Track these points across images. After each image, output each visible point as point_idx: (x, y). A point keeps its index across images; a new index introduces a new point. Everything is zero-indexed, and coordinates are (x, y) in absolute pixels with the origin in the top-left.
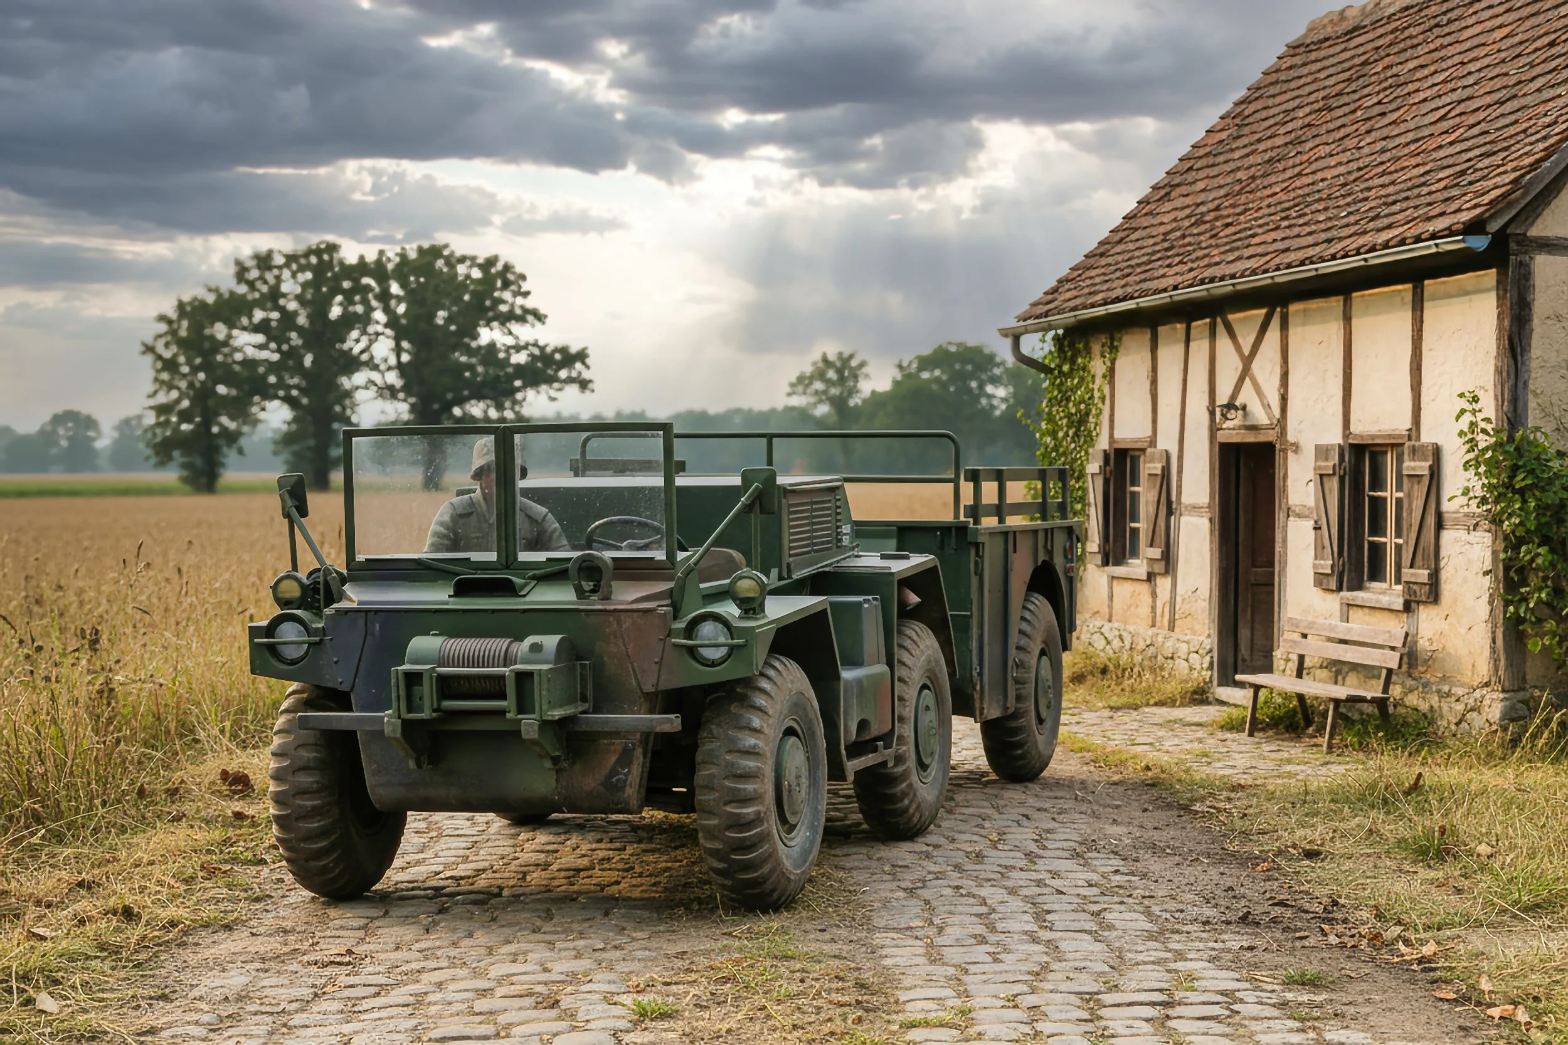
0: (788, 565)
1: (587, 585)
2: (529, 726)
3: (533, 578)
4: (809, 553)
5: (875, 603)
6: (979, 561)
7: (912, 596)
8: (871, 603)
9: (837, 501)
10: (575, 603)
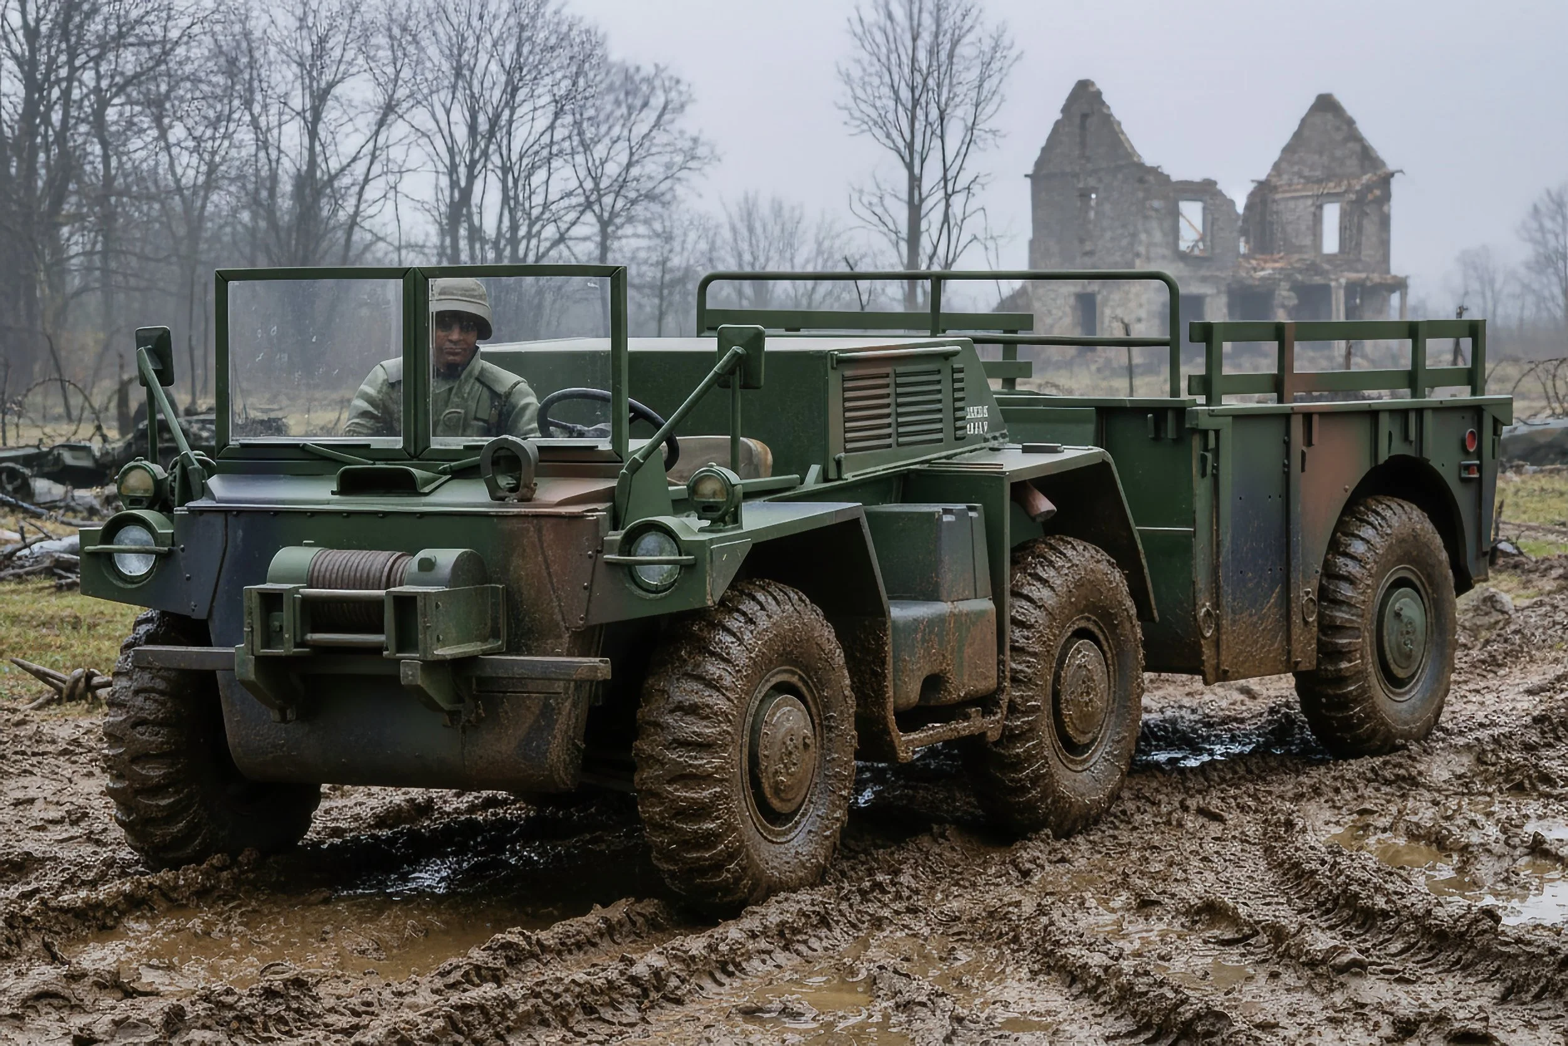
0: (838, 463)
1: (504, 481)
2: (410, 669)
3: (444, 472)
4: (889, 446)
5: (972, 514)
6: (1209, 455)
7: (1044, 505)
8: (960, 515)
9: (954, 371)
10: (488, 505)
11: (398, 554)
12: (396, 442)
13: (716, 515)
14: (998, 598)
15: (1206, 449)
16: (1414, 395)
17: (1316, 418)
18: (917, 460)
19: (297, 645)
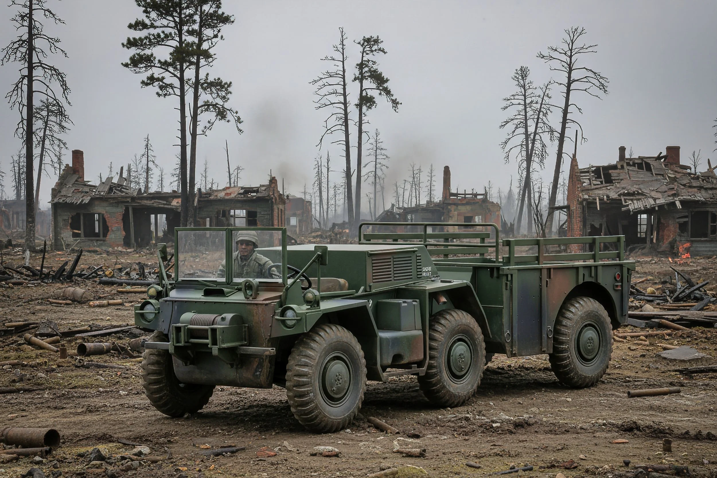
0: (370, 287)
1: (249, 293)
2: (215, 351)
3: (236, 289)
4: (391, 280)
5: (414, 303)
6: (509, 283)
7: (443, 300)
8: (410, 304)
9: (417, 256)
10: (244, 300)
11: (216, 315)
12: (224, 280)
13: (312, 305)
14: (424, 330)
15: (507, 280)
16: (595, 262)
17: (552, 270)
18: (401, 285)
19: (186, 342)
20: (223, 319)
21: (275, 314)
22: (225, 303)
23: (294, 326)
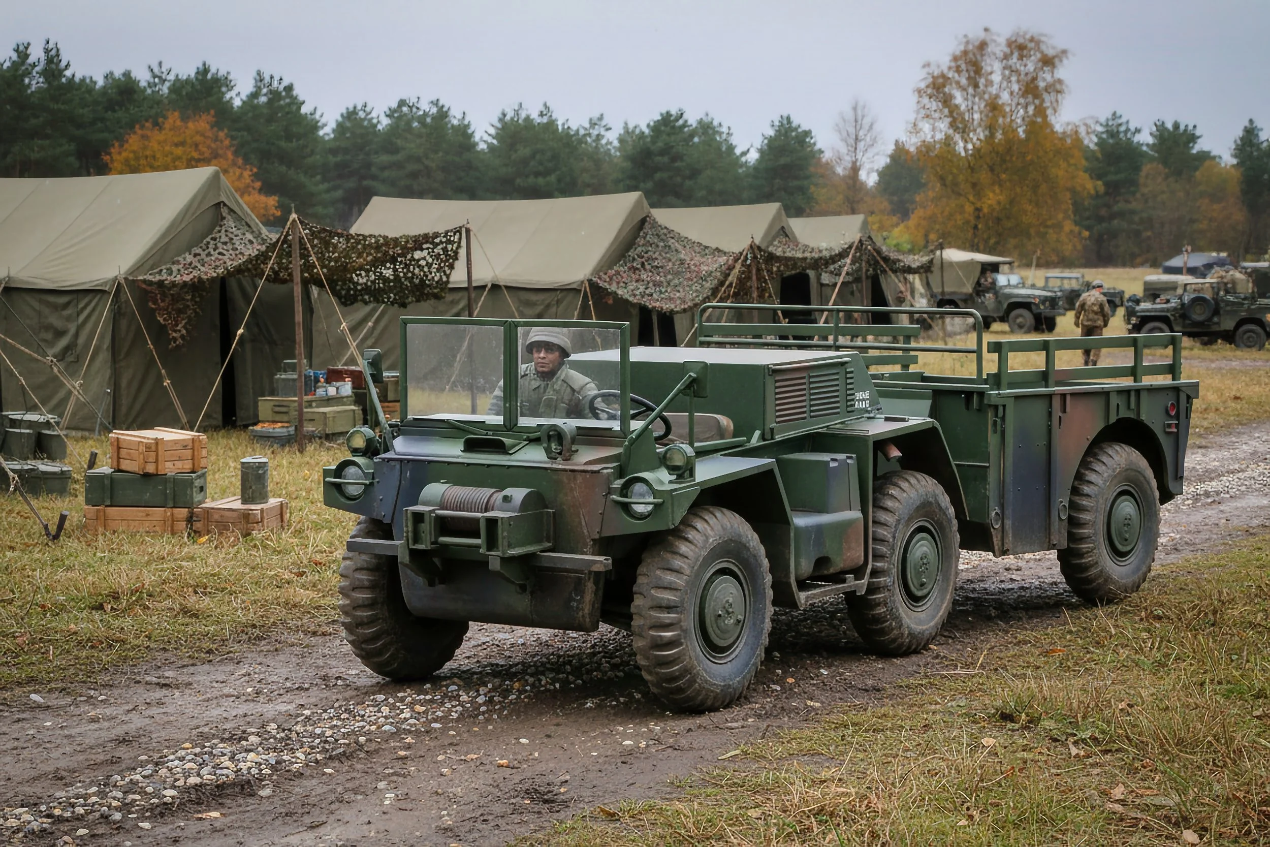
0: (771, 430)
1: (555, 449)
2: (494, 561)
3: (526, 440)
4: (805, 418)
5: (849, 461)
6: (999, 421)
7: (895, 453)
8: (842, 463)
9: (847, 373)
10: (545, 462)
11: (493, 490)
12: (499, 420)
13: (680, 472)
14: (864, 512)
15: (996, 416)
16: (1135, 381)
17: (1068, 397)
18: (818, 427)
19: (432, 543)
20: (506, 499)
21: (610, 491)
22: (509, 467)
23: (650, 514)
